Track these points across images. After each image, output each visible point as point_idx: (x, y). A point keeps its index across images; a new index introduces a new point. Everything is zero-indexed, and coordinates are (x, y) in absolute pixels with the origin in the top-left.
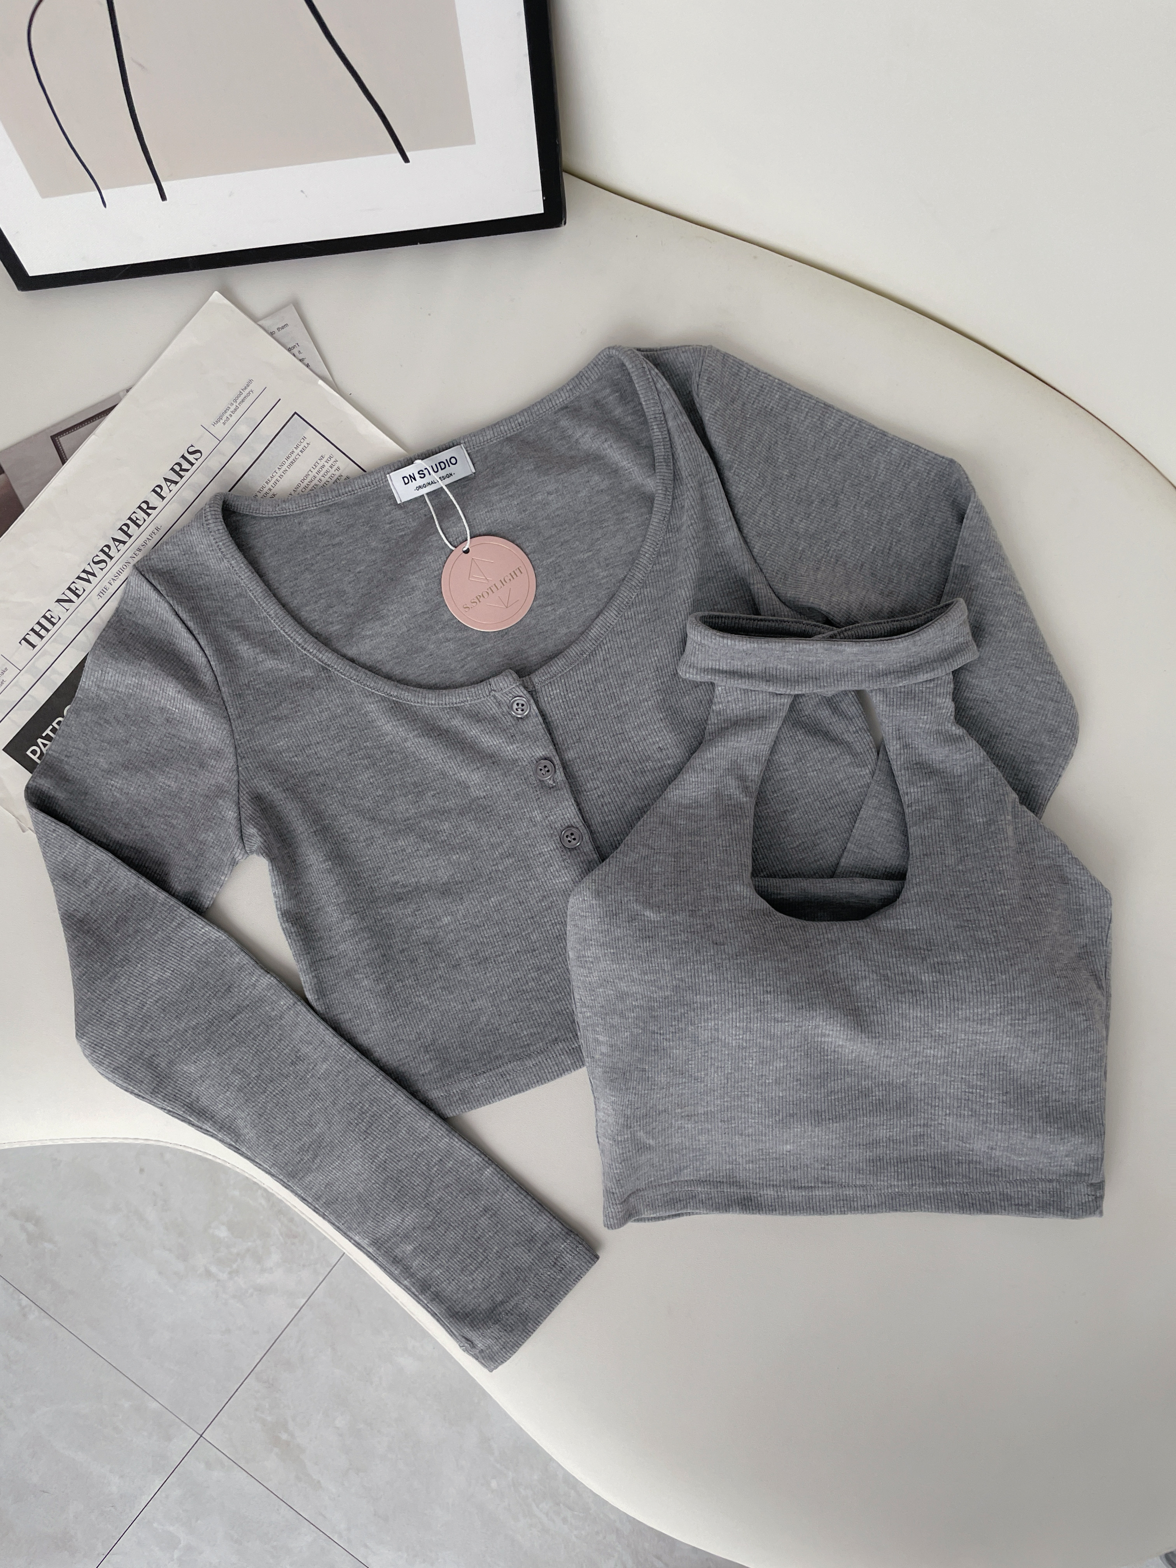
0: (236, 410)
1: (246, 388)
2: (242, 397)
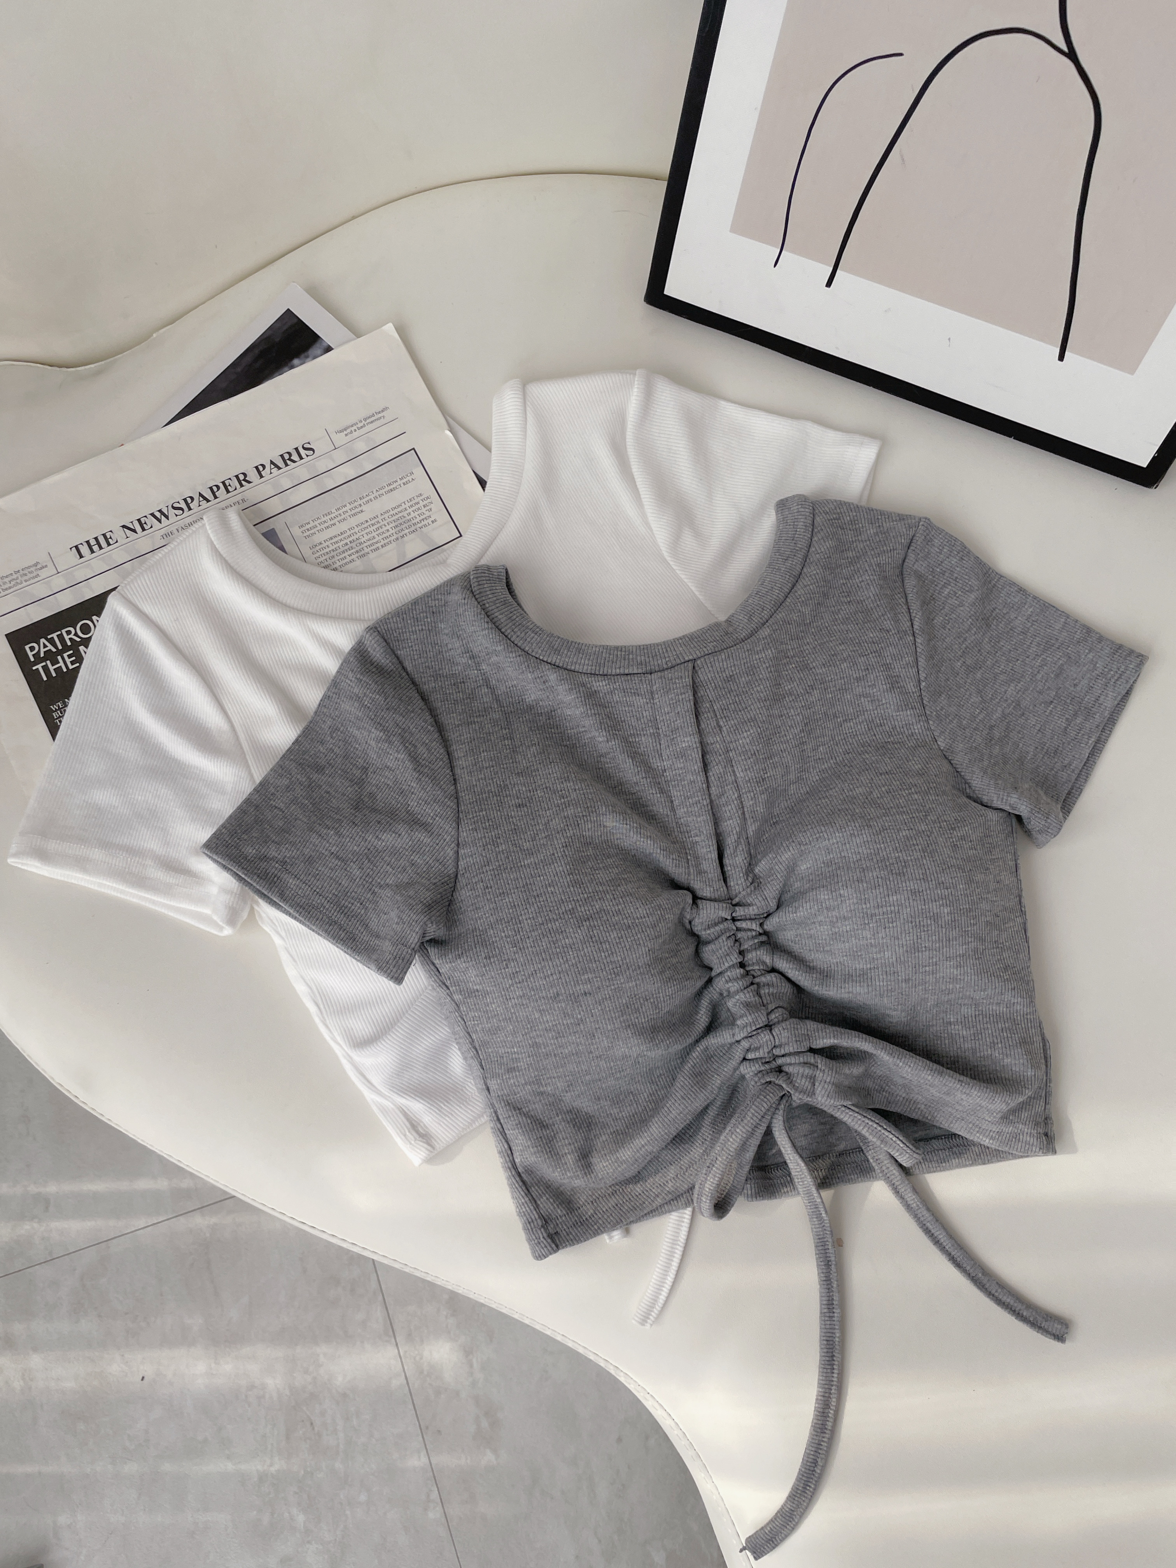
0: (362, 427)
1: (379, 413)
2: (373, 418)
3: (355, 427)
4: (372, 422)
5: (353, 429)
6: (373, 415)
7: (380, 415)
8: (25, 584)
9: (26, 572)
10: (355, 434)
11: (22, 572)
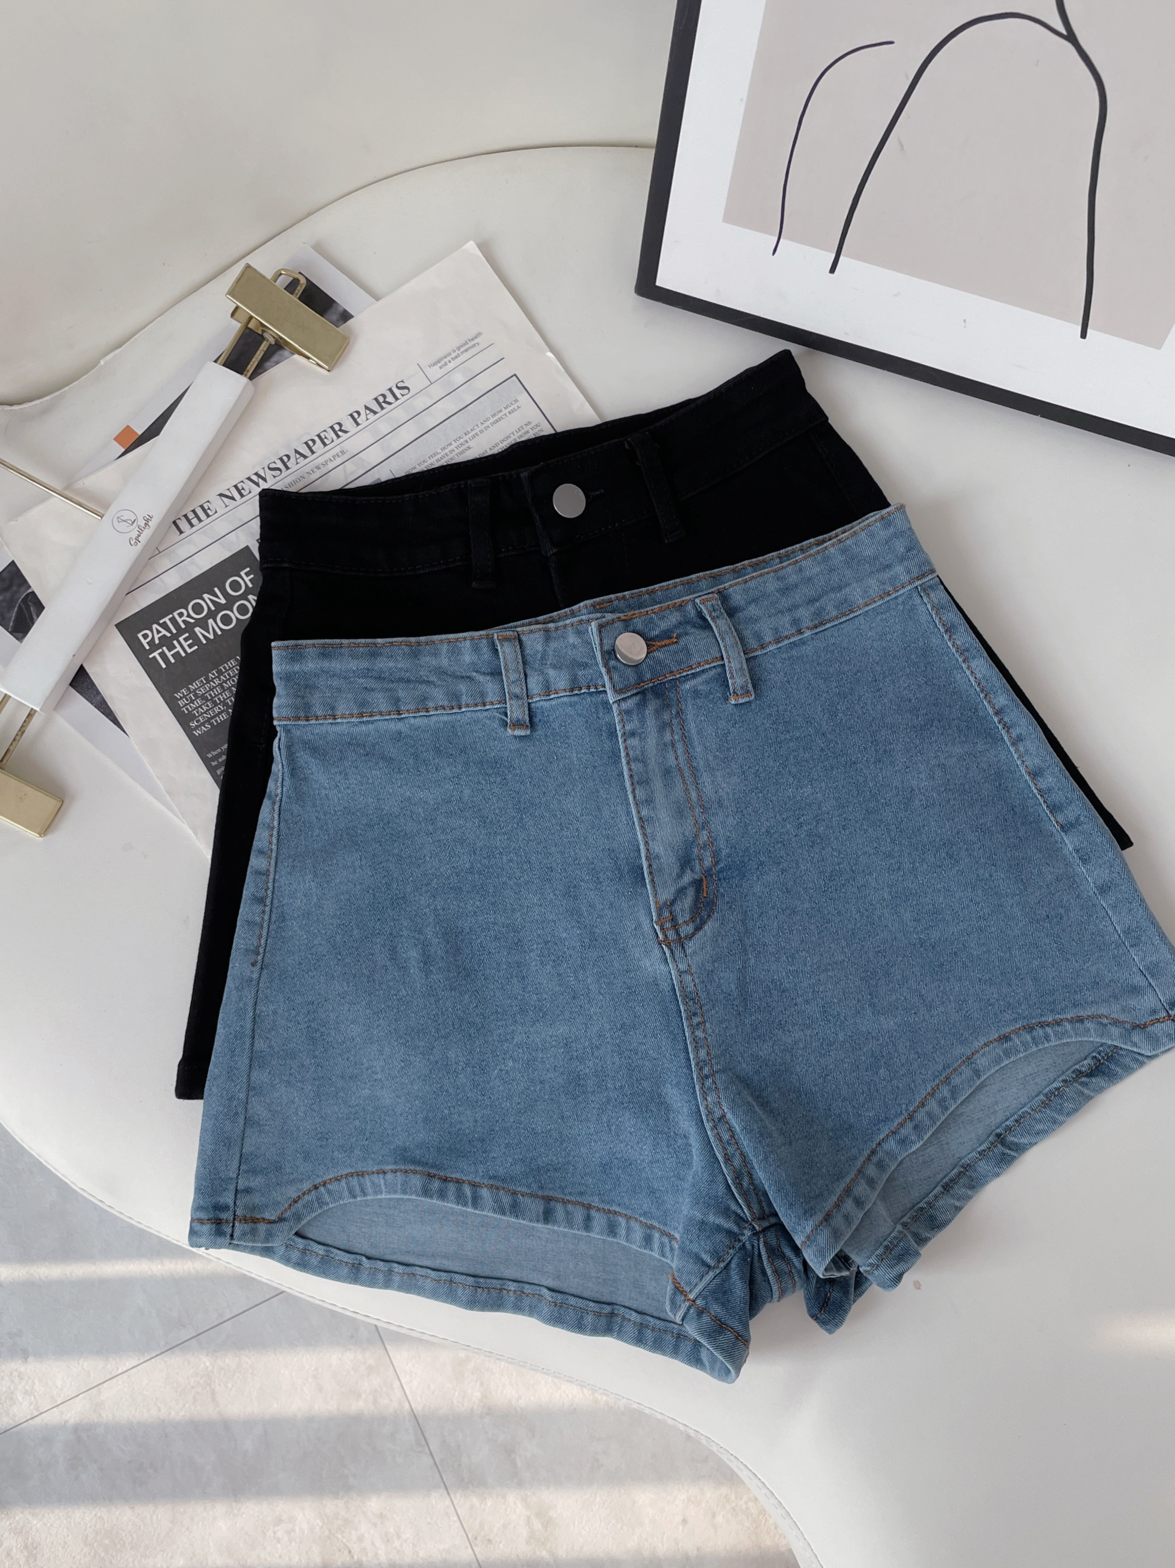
0: (456, 357)
1: (473, 340)
2: (467, 347)
3: (449, 358)
5: (446, 360)
6: (466, 343)
7: (473, 343)
10: (451, 366)
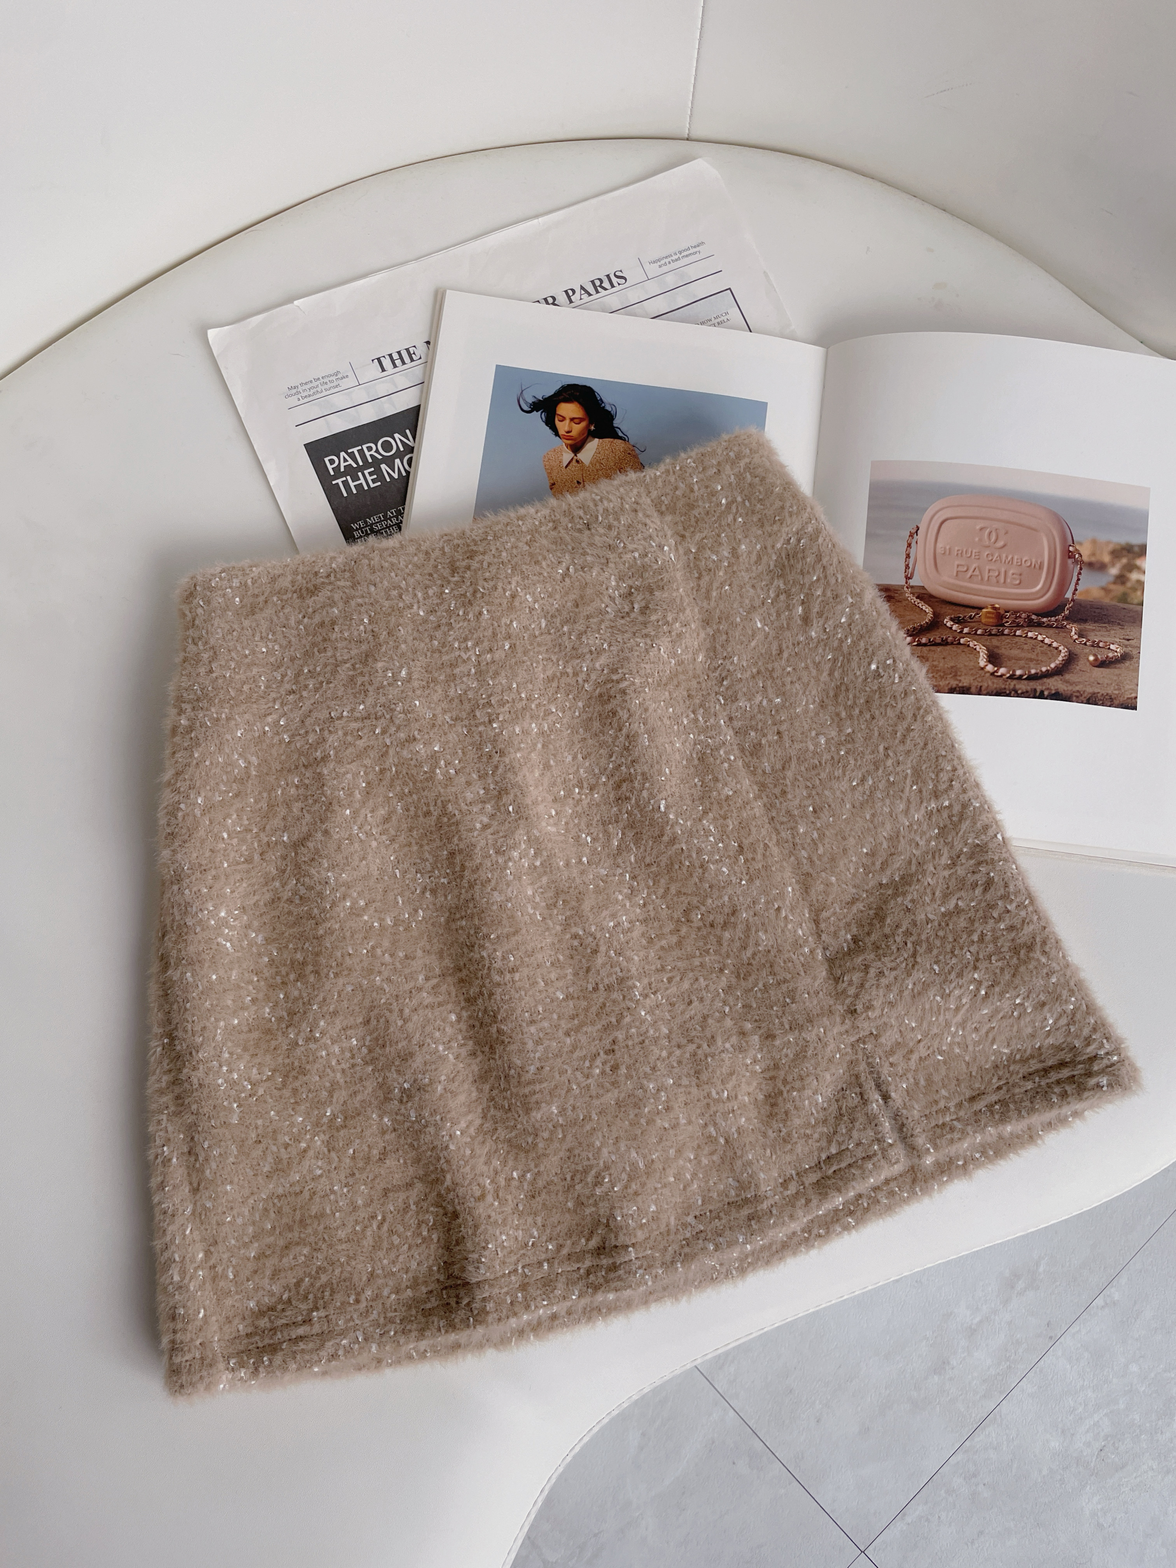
0: (677, 260)
1: (695, 247)
2: (688, 252)
4: (687, 256)
5: (667, 260)
6: (688, 249)
7: (695, 250)
8: (325, 393)
9: (325, 380)
10: (670, 267)
11: (322, 380)
